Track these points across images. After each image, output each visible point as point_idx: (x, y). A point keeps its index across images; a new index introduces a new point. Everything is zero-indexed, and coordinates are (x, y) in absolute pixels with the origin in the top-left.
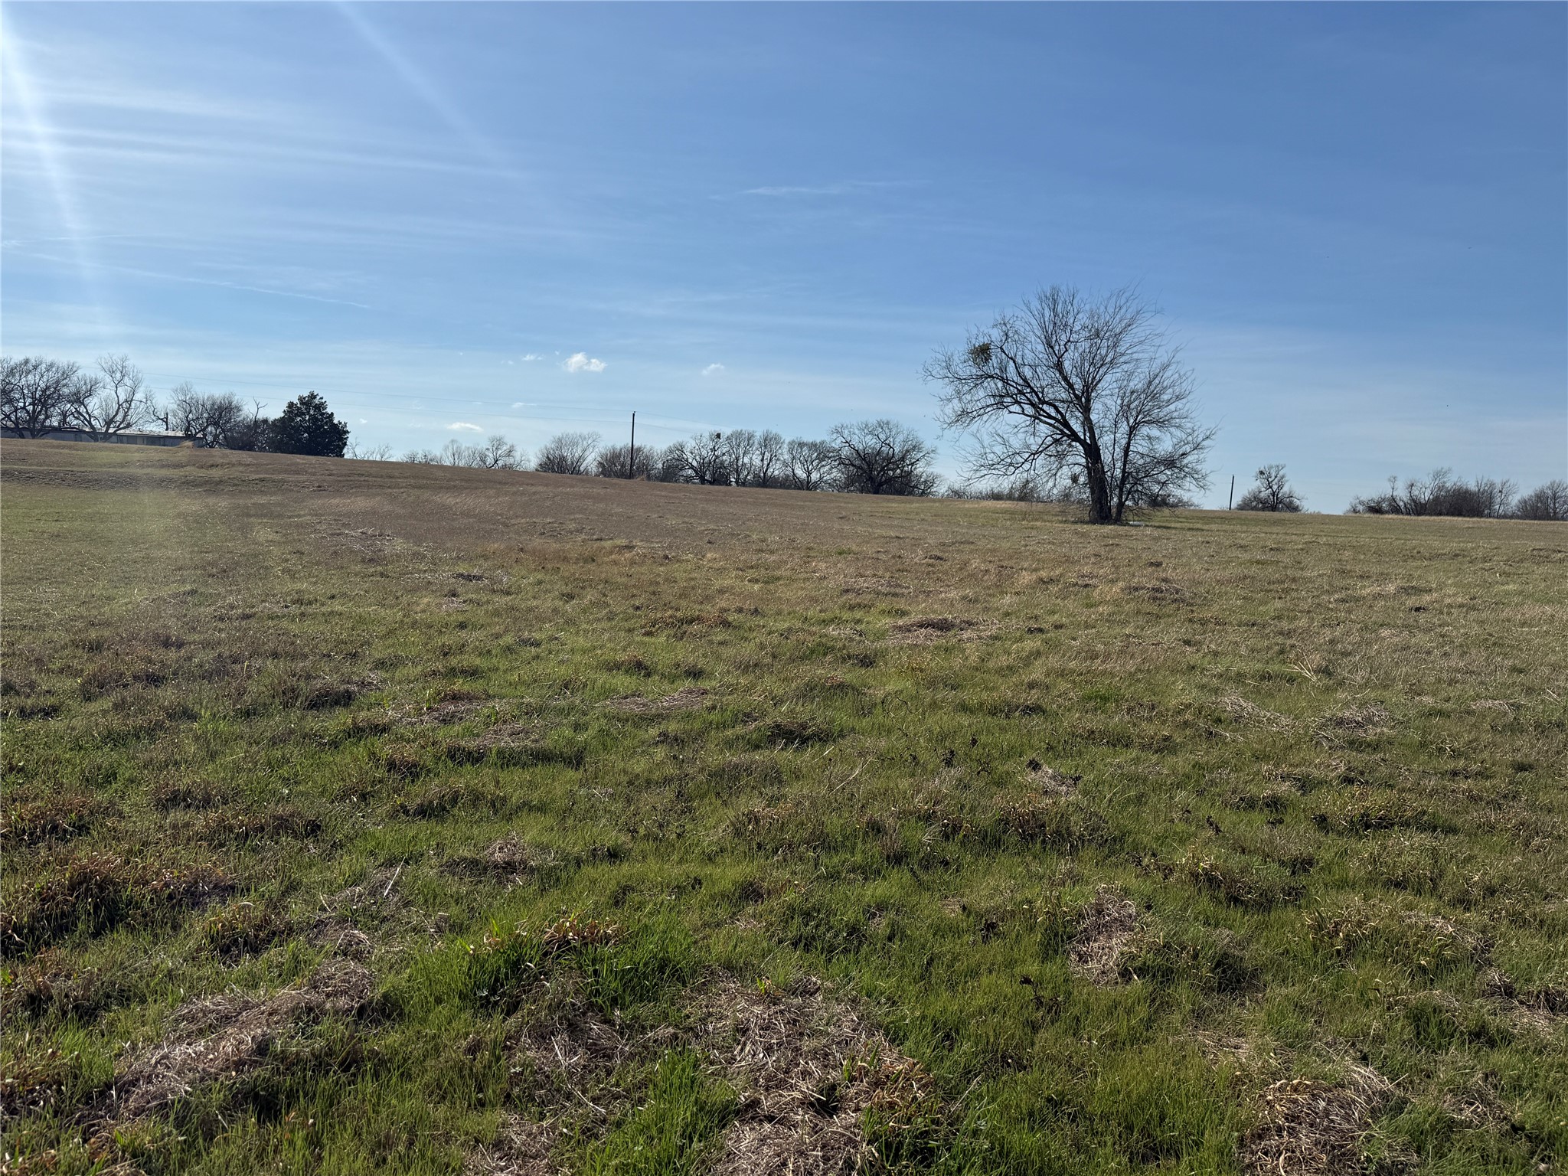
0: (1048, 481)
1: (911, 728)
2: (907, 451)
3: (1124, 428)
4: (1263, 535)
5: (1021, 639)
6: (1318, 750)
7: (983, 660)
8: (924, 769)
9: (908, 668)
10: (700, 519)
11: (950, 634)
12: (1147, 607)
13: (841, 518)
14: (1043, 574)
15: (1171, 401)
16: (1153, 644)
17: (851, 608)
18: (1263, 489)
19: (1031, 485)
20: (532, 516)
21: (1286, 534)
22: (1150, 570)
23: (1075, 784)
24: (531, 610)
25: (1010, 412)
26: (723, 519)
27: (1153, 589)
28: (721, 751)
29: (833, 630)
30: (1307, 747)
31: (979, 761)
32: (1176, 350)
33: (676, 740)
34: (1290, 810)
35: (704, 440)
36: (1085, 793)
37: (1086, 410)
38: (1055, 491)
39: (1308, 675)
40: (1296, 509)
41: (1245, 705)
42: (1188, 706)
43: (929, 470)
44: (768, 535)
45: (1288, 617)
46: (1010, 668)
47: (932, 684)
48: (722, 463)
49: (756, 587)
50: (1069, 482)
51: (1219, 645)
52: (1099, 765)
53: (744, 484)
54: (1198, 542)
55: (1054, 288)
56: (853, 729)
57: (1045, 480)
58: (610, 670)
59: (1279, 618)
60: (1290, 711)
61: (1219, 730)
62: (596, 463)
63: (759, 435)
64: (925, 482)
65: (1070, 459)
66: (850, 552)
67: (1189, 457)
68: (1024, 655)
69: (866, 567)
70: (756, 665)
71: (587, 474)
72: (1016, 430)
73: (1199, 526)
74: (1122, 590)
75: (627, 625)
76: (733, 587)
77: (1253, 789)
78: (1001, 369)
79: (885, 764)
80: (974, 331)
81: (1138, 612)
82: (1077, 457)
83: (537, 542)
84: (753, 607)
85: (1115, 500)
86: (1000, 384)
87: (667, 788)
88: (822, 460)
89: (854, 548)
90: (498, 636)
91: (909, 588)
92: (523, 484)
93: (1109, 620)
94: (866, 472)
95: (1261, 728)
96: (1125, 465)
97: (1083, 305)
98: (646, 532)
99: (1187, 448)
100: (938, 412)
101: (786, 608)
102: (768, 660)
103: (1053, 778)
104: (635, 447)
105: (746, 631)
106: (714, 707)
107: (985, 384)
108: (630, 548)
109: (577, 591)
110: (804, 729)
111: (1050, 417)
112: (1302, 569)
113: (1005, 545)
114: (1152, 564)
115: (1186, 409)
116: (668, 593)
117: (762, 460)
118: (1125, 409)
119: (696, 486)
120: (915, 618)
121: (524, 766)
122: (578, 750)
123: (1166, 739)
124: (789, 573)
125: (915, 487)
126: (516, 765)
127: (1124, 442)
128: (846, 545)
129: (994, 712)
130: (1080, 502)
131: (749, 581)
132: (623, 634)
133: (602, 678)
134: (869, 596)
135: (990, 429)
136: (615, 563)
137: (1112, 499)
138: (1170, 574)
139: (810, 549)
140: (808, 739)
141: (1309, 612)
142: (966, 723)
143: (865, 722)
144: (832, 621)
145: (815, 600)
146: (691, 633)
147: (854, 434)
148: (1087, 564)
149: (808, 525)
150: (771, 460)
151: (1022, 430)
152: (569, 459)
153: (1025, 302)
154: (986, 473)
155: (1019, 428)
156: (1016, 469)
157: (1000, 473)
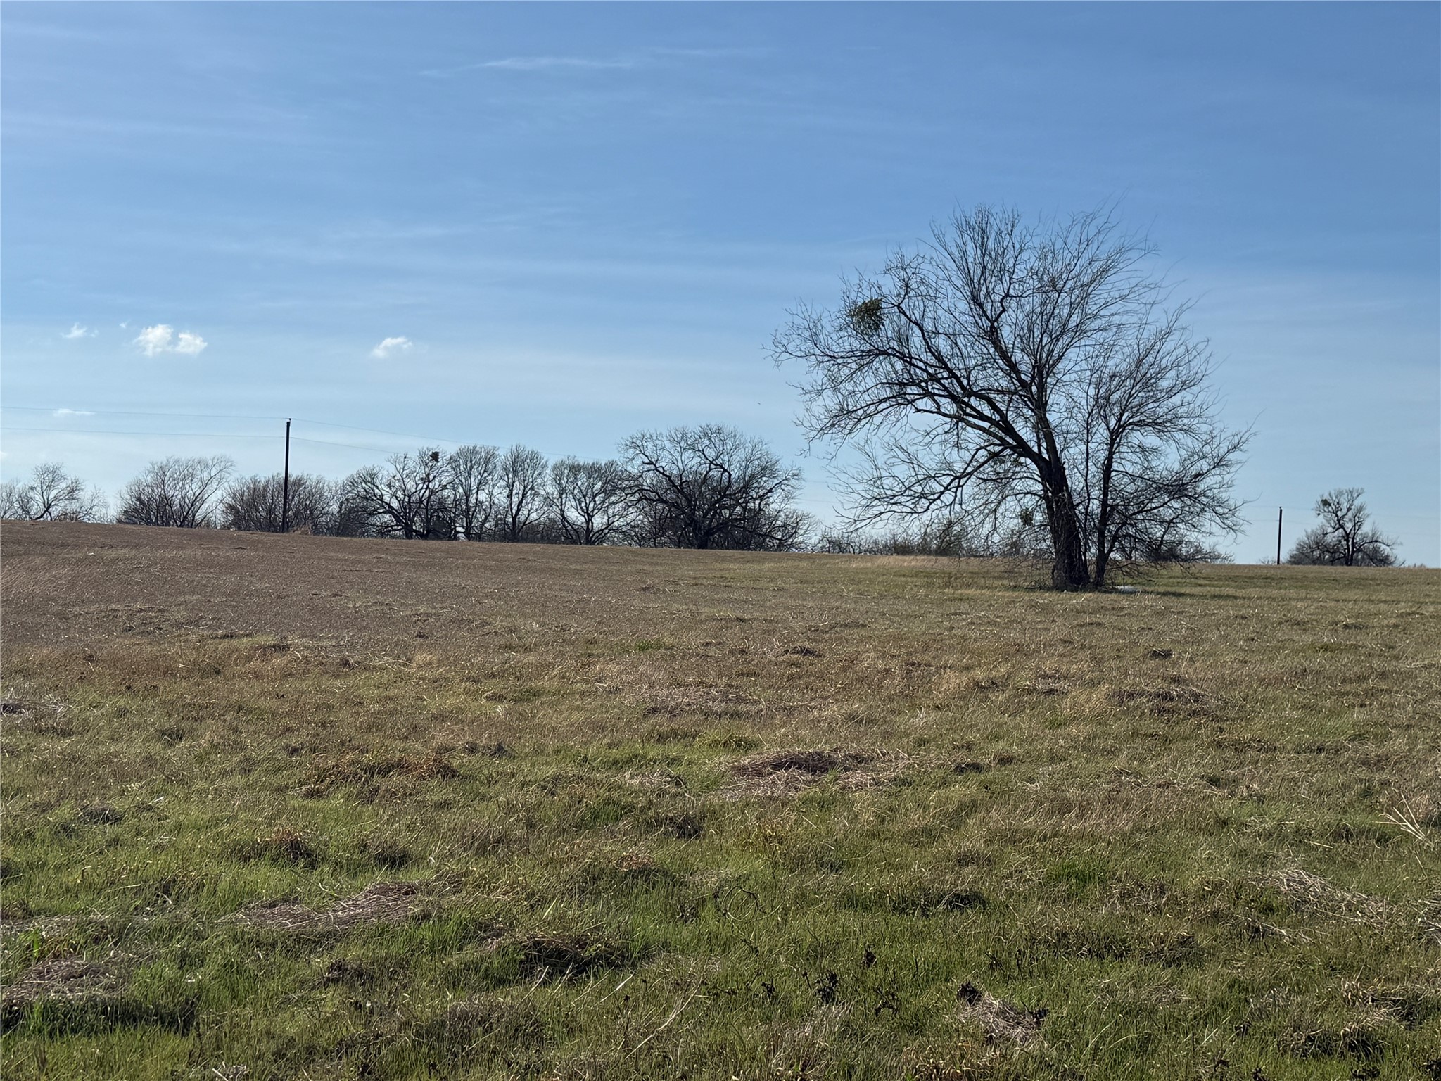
0: (983, 521)
1: (765, 939)
2: (752, 476)
3: (1101, 433)
4: (1333, 604)
5: (945, 782)
6: (1431, 952)
7: (883, 820)
8: (787, 1007)
9: (757, 837)
10: (404, 596)
11: (828, 777)
12: (1148, 724)
13: (644, 589)
14: (979, 674)
15: (1175, 390)
16: (1159, 786)
17: (662, 739)
18: (1330, 530)
19: (957, 528)
20: (109, 601)
21: (1370, 601)
22: (1152, 663)
23: (1038, 1023)
24: (105, 760)
25: (918, 410)
26: (443, 596)
27: (1158, 695)
28: (440, 991)
29: (632, 777)
30: (1413, 949)
31: (877, 991)
32: (1181, 310)
33: (361, 975)
34: (1389, 1054)
35: (411, 464)
36: (1055, 1037)
37: (1040, 406)
38: (996, 538)
39: (1411, 829)
40: (1384, 561)
41: (1309, 882)
42: (1218, 886)
43: (791, 507)
44: (519, 622)
45: (1376, 736)
46: (927, 832)
47: (798, 863)
48: (441, 502)
49: (500, 709)
50: (1016, 523)
51: (1266, 784)
52: (1076, 990)
53: (480, 537)
54: (1228, 617)
55: (980, 211)
56: (666, 945)
57: (978, 520)
58: (245, 859)
59: (1361, 737)
60: (1382, 890)
61: (1271, 924)
62: (222, 507)
63: (503, 454)
64: (784, 526)
65: (1018, 485)
66: (658, 645)
67: (1207, 480)
68: (950, 808)
69: (686, 670)
70: (499, 841)
71: (208, 525)
72: (928, 439)
73: (1229, 591)
74: (1109, 697)
75: (276, 780)
76: (460, 711)
77: (1326, 1022)
78: (899, 341)
79: (721, 1001)
80: (854, 280)
81: (1135, 734)
82: (1029, 481)
83: (119, 644)
84: (494, 743)
85: (1093, 550)
86: (899, 365)
87: (344, 1060)
88: (609, 494)
89: (667, 639)
90: (46, 807)
91: (757, 702)
92: (95, 545)
93: (1088, 747)
94: (684, 513)
95: (1338, 919)
96: (1105, 495)
97: (1028, 238)
98: (309, 621)
99: (1204, 465)
100: (801, 412)
101: (551, 744)
102: (520, 832)
103: (1002, 1013)
104: (291, 479)
105: (483, 784)
106: (426, 916)
107: (876, 364)
108: (281, 648)
109: (186, 725)
110: (582, 947)
111: (981, 417)
112: (1397, 658)
113: (918, 627)
114: (1155, 655)
115: (1198, 402)
116: (347, 724)
117: (510, 496)
118: (1102, 405)
119: (398, 541)
120: (770, 752)
121: (92, 1032)
122: (187, 1000)
123: (1184, 942)
124: (556, 684)
125: (767, 535)
126: (74, 1031)
127: (1102, 456)
128: (651, 635)
129: (901, 906)
130: (1038, 555)
131: (489, 698)
132: (266, 796)
133: (229, 874)
134: (692, 719)
135: (886, 439)
136: (256, 675)
137: (1088, 549)
138: (1184, 670)
139: (592, 642)
140: (588, 963)
141: (1409, 727)
142: (856, 927)
143: (687, 932)
144: (629, 762)
145: (599, 727)
146: (387, 790)
147: (663, 449)
148: (1051, 656)
149: (588, 602)
150: (524, 495)
151: (938, 439)
152: (177, 502)
153: (936, 232)
154: (883, 510)
155: (933, 436)
156: (931, 503)
157: (905, 509)
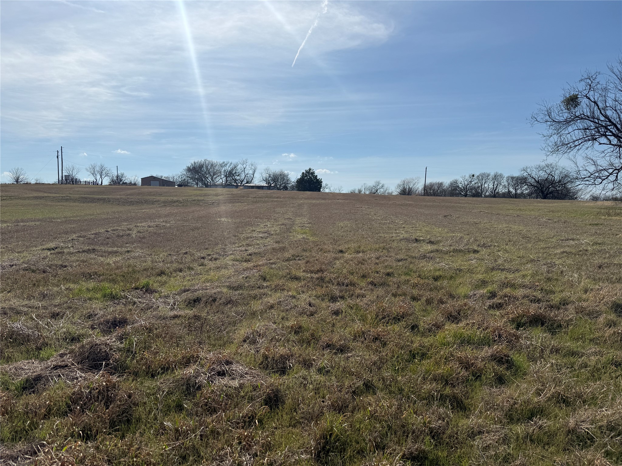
2: (562, 178)
25: (601, 144)
35: (466, 178)
48: (474, 187)
63: (492, 174)
64: (573, 192)
72: (603, 155)
88: (522, 184)
94: (539, 189)
117: (494, 185)
135: (583, 155)
147: (533, 171)
150: (498, 185)
151: (608, 155)
152: (407, 190)
153: (609, 67)
154: (579, 183)
155: (606, 154)
156: (603, 180)
157: (590, 183)
